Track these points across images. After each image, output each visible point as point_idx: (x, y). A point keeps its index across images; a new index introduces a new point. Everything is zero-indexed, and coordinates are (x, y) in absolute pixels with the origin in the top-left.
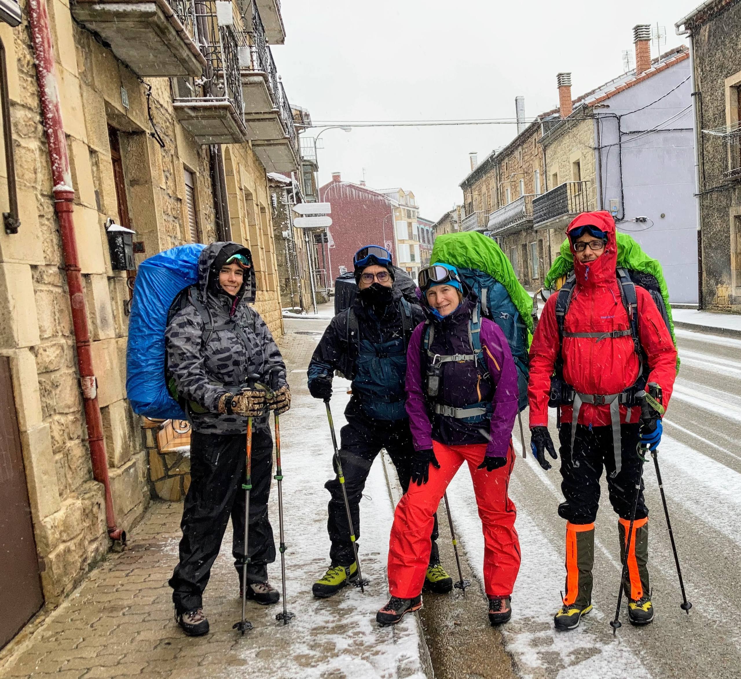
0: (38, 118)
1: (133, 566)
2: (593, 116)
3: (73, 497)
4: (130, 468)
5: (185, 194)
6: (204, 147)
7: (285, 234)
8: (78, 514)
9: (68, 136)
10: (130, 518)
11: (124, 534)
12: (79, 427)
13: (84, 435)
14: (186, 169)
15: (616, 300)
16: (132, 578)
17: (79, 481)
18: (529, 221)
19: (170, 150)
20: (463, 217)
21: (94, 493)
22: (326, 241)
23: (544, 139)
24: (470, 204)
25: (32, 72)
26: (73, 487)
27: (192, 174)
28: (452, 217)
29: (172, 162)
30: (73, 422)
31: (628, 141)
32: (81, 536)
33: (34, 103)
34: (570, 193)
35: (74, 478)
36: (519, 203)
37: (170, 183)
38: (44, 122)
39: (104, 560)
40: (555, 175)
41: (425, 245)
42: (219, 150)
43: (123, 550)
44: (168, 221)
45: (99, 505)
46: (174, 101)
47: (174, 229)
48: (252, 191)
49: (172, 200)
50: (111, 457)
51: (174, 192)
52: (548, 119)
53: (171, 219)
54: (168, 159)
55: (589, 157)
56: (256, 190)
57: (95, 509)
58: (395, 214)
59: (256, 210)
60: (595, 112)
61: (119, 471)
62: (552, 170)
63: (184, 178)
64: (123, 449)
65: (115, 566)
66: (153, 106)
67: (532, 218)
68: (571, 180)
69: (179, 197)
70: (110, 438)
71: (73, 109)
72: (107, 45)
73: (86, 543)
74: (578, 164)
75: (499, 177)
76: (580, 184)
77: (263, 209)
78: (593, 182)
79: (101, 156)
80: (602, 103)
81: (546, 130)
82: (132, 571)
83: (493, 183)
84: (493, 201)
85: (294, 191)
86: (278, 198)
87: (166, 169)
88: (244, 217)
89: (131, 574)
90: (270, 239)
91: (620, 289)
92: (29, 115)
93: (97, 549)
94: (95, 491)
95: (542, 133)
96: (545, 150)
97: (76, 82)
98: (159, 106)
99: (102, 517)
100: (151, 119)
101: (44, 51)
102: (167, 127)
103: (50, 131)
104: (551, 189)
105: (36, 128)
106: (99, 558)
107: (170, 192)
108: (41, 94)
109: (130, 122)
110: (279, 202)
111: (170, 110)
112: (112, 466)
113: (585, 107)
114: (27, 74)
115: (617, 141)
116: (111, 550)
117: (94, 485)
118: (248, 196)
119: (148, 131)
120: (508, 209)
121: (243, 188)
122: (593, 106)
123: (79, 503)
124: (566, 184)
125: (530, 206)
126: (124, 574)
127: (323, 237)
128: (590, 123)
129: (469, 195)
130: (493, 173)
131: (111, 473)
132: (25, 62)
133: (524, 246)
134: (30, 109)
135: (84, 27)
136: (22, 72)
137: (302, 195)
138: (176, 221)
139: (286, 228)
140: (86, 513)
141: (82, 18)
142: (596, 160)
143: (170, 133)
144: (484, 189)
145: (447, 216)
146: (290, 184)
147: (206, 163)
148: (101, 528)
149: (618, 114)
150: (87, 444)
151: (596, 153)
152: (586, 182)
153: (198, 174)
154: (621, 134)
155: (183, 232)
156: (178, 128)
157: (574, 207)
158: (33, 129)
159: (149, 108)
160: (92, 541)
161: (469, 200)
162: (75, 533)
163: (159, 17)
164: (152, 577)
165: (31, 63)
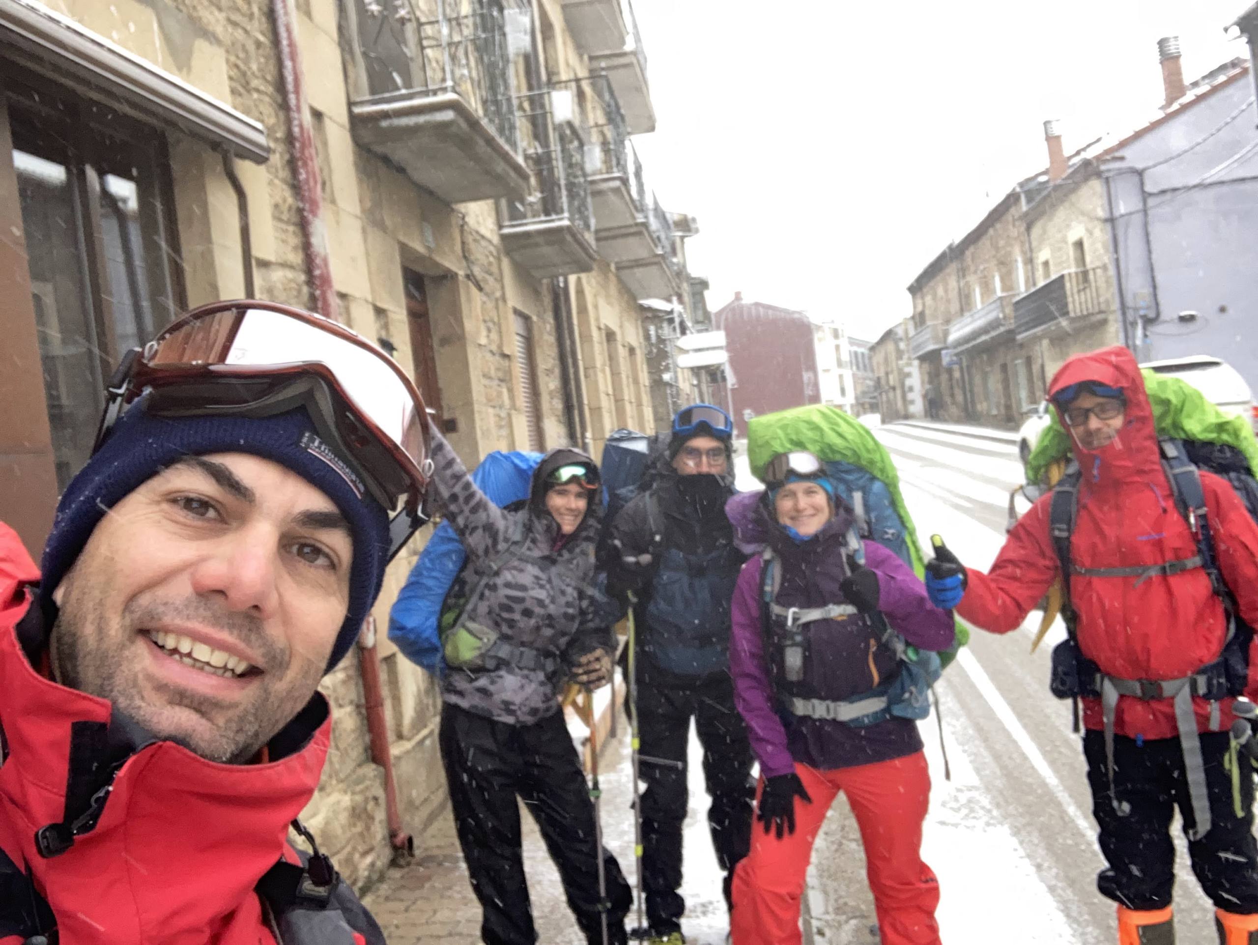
0: (302, 277)
1: (418, 893)
2: (1099, 174)
3: (339, 791)
4: (425, 738)
5: (515, 346)
6: (545, 281)
7: (666, 377)
8: (343, 817)
9: (343, 296)
10: (424, 812)
11: (410, 840)
12: (353, 687)
13: (359, 699)
14: (516, 312)
15: (1163, 504)
16: (412, 915)
17: (350, 765)
18: (1010, 332)
19: (493, 293)
20: (912, 332)
21: (368, 783)
22: (724, 379)
23: (1026, 214)
24: (922, 315)
25: (295, 219)
26: (342, 776)
27: (526, 318)
28: (896, 334)
29: (497, 308)
30: (344, 682)
31: (1158, 205)
32: (348, 849)
33: (296, 258)
34: (1070, 286)
35: (342, 762)
36: (993, 306)
37: (494, 336)
38: (311, 281)
39: (382, 878)
40: (1046, 264)
41: (860, 374)
42: (566, 282)
43: (409, 864)
44: (491, 387)
45: (376, 799)
46: (501, 227)
47: (500, 394)
48: (614, 327)
49: (497, 358)
50: (399, 724)
51: (500, 347)
52: (1032, 185)
53: (496, 382)
54: (490, 305)
55: (1097, 232)
56: (621, 327)
57: (371, 806)
58: (817, 336)
59: (622, 352)
60: (1103, 167)
61: (408, 745)
62: (1043, 255)
63: (514, 326)
64: (416, 711)
65: (394, 890)
66: (470, 239)
67: (1012, 327)
68: (1072, 269)
69: (507, 352)
70: (397, 700)
71: (353, 259)
72: (401, 170)
73: (357, 856)
74: (1079, 245)
75: (963, 272)
76: (1085, 274)
77: (632, 351)
78: (1105, 268)
79: (391, 316)
80: (1113, 154)
81: (1029, 200)
82: (414, 903)
83: (953, 283)
84: (955, 307)
85: (677, 320)
86: (657, 332)
87: (487, 318)
88: (604, 365)
89: (413, 907)
90: (643, 389)
91: (1168, 481)
92: (290, 274)
93: (373, 865)
94: (370, 779)
95: (1024, 206)
96: (1029, 228)
97: (357, 225)
98: (478, 238)
99: (380, 815)
100: (465, 257)
101: (309, 190)
102: (490, 264)
103: (318, 293)
104: (1041, 283)
105: (299, 291)
106: (375, 877)
107: (494, 348)
108: (306, 247)
109: (437, 265)
110: (658, 337)
111: (496, 240)
112: (400, 737)
113: (1087, 163)
114: (288, 222)
115: (1140, 206)
116: (394, 863)
117: (371, 770)
118: (610, 336)
119: (461, 273)
120: (977, 316)
121: (602, 326)
122: (1099, 159)
123: (346, 800)
124: (1062, 277)
125: (1009, 310)
126: (401, 906)
127: (719, 375)
128: (1096, 185)
129: (919, 302)
130: (953, 268)
131: (395, 750)
132: (285, 208)
133: (1004, 367)
134: (291, 267)
135: (369, 151)
136: (280, 220)
137: (689, 324)
138: (503, 385)
139: (667, 369)
140: (358, 814)
141: (366, 140)
142: (1108, 237)
143: (495, 269)
144: (940, 291)
145: (889, 335)
146: (671, 312)
147: (547, 300)
148: (379, 832)
149: (1139, 166)
150: (364, 711)
151: (1108, 227)
152: (1094, 269)
153: (535, 318)
154: (1145, 196)
155: (512, 398)
156: (506, 263)
157: (1077, 305)
158: (295, 293)
159: (463, 243)
160: (365, 854)
161: (920, 308)
162: (339, 846)
163: (459, 126)
164: (439, 916)
165: (294, 207)
